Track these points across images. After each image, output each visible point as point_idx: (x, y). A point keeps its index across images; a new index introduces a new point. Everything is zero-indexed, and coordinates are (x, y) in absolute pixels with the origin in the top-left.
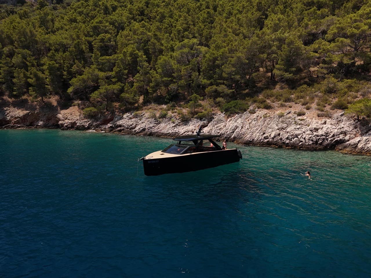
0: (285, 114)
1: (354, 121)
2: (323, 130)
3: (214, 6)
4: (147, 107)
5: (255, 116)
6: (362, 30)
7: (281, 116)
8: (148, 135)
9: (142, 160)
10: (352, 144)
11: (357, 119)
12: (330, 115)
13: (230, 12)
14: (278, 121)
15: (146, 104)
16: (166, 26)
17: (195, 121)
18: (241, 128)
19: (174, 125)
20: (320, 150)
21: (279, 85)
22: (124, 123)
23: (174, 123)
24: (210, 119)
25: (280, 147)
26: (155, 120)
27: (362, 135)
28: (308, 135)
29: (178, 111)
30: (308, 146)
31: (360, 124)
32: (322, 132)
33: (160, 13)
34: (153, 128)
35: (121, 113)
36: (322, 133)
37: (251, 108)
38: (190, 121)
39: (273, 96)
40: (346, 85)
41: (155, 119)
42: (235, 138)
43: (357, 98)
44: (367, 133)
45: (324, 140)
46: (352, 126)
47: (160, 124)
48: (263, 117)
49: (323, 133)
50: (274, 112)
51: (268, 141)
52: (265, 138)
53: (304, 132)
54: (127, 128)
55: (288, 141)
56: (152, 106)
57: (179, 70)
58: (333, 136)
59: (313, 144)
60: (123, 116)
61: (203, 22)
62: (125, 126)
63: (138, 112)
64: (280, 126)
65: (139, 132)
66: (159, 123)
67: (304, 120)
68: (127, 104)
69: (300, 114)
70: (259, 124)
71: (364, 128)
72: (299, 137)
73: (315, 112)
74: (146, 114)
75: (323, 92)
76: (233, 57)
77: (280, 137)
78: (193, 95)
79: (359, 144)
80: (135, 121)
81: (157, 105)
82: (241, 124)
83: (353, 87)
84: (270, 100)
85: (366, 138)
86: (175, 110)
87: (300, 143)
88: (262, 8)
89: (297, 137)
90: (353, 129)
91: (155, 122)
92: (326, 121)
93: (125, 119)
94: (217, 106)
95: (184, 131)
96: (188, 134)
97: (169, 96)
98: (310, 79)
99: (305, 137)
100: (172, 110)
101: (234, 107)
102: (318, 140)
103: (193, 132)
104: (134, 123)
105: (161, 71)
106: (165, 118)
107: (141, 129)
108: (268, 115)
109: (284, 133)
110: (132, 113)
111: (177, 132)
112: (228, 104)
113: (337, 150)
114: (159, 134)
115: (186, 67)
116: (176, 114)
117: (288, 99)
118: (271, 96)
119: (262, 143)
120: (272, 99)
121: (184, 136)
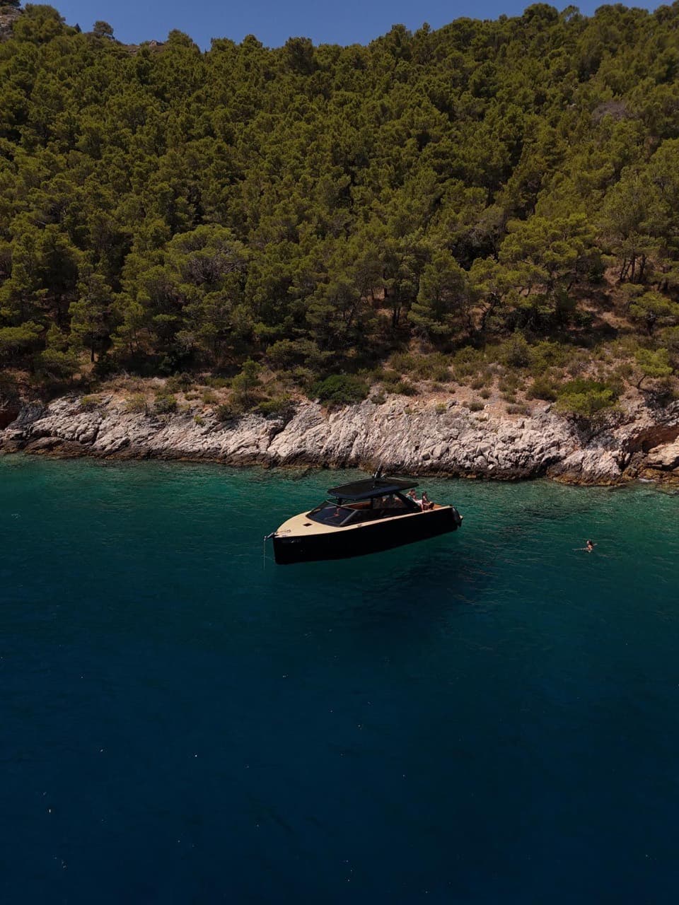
0: (447, 408)
1: (568, 421)
3: (226, 130)
4: (112, 383)
5: (386, 408)
6: (569, 257)
7: (441, 411)
8: (144, 456)
10: (573, 465)
11: (572, 418)
12: (528, 411)
14: (437, 421)
15: (106, 376)
16: (116, 172)
17: (252, 418)
18: (364, 436)
19: (204, 430)
21: (417, 343)
23: (202, 425)
24: (289, 416)
25: (456, 476)
27: (583, 447)
28: (501, 451)
29: (202, 396)
30: (505, 472)
31: (578, 427)
32: (523, 444)
34: (149, 438)
35: (38, 398)
36: (524, 446)
37: (374, 391)
38: (239, 418)
39: (414, 367)
40: (543, 352)
41: (147, 415)
42: (358, 457)
43: (564, 379)
44: (589, 442)
45: (528, 458)
46: (568, 431)
48: (404, 413)
49: (525, 446)
50: (424, 402)
51: (432, 465)
52: (426, 458)
53: (493, 445)
54: (72, 440)
55: (468, 464)
56: (125, 381)
57: (197, 298)
58: (542, 450)
59: (512, 466)
60: (46, 408)
62: (64, 435)
63: (90, 397)
64: (446, 431)
65: (114, 448)
66: (163, 426)
67: (487, 420)
68: (50, 374)
69: (476, 408)
70: (401, 427)
71: (584, 434)
72: (486, 453)
73: (501, 404)
74: (113, 402)
75: (506, 363)
76: (327, 281)
77: (451, 456)
78: (246, 361)
79: (584, 465)
80: (90, 421)
81: (138, 379)
82: (363, 427)
83: (555, 357)
84: (409, 377)
85: (591, 452)
86: (193, 393)
87: (491, 467)
88: (341, 156)
89: (482, 455)
90: (569, 437)
91: (151, 422)
92: (523, 422)
93: (58, 414)
94: (296, 384)
95: (236, 446)
96: (248, 451)
97: (172, 359)
98: (471, 333)
99: (496, 454)
100: (184, 391)
101: (339, 389)
102: (519, 458)
103: (258, 447)
104: (90, 426)
105: (149, 298)
106: (173, 412)
107: (117, 441)
108: (413, 409)
109: (457, 447)
110: (72, 399)
111: (218, 447)
112: (325, 382)
113: (552, 476)
114: (174, 453)
115: (214, 293)
116: (199, 402)
117: (444, 376)
118: (410, 367)
119: (421, 469)
120: (413, 373)
121: (241, 457)
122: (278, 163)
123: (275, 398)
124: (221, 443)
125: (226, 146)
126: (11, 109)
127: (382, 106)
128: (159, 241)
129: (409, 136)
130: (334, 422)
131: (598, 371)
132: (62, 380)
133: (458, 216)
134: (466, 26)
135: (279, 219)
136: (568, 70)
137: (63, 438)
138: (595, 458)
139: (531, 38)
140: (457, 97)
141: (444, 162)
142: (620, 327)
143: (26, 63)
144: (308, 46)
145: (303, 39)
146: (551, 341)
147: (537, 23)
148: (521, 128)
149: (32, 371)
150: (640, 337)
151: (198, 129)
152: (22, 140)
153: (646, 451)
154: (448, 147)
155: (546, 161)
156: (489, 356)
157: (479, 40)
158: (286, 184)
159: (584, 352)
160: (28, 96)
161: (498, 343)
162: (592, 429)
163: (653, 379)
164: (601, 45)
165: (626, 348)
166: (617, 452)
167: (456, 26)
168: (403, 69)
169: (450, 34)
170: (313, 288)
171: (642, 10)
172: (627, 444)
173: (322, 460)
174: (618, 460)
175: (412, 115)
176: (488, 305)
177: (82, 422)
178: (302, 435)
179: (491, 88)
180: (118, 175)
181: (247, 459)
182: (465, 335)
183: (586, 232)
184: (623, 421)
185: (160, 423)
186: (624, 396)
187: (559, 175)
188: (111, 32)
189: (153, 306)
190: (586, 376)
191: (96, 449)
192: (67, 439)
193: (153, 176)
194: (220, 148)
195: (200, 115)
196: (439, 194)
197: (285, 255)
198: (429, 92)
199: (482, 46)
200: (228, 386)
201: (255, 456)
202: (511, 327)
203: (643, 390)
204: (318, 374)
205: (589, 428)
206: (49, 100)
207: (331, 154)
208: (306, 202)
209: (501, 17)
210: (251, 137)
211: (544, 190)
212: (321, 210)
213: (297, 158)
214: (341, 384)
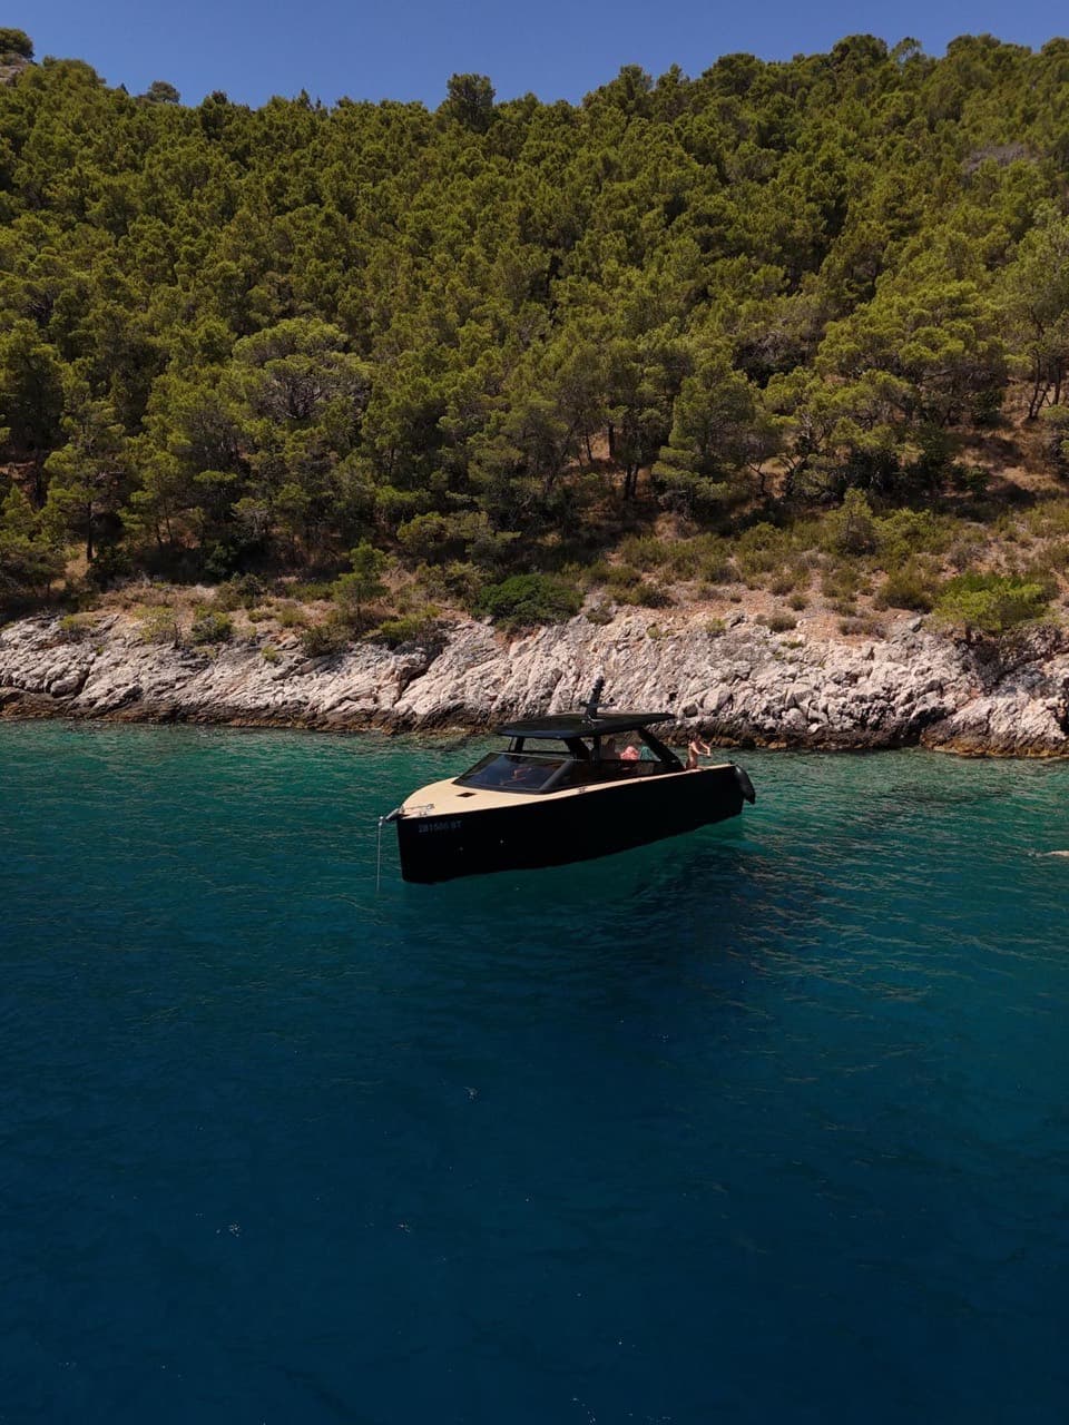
0: (728, 626)
1: (956, 645)
3: (342, 195)
4: (119, 595)
5: (615, 630)
6: (949, 351)
7: (715, 632)
8: (165, 717)
9: (394, 825)
10: (972, 723)
11: (963, 641)
12: (880, 629)
13: (426, 230)
14: (709, 649)
15: (110, 583)
16: (150, 250)
17: (368, 652)
18: (574, 679)
19: (279, 671)
20: (880, 748)
21: (668, 522)
22: (17, 669)
23: (277, 663)
24: (436, 647)
25: (748, 746)
27: (987, 692)
28: (833, 699)
29: (279, 614)
30: (842, 736)
31: (976, 656)
32: (873, 686)
33: (108, 189)
34: (178, 686)
36: (875, 690)
37: (592, 602)
38: (344, 652)
39: (664, 560)
40: (905, 527)
41: (177, 647)
42: (560, 716)
43: (943, 574)
44: (997, 684)
45: (885, 712)
46: (957, 664)
47: (207, 667)
48: (647, 636)
49: (878, 689)
50: (683, 618)
51: (701, 724)
52: (690, 712)
53: (816, 688)
54: (38, 691)
55: (770, 722)
56: (144, 590)
57: (274, 441)
58: (910, 698)
59: (855, 725)
61: (323, 257)
62: (24, 683)
63: (78, 617)
64: (726, 666)
65: (110, 704)
66: (204, 665)
67: (803, 646)
68: (11, 581)
69: (780, 626)
70: (642, 661)
71: (988, 669)
72: (804, 704)
73: (828, 619)
74: (119, 626)
75: (832, 550)
76: (507, 409)
77: (737, 709)
78: (357, 546)
79: (992, 725)
80: (74, 658)
81: (167, 586)
82: (571, 662)
83: (924, 537)
84: (656, 577)
85: (1004, 700)
86: (264, 609)
87: (814, 727)
88: (535, 231)
89: (797, 706)
90: (960, 675)
91: (182, 658)
92: (872, 649)
93: (16, 647)
94: (451, 592)
95: (336, 697)
96: (357, 706)
97: (228, 551)
98: (765, 504)
99: (824, 704)
100: (247, 608)
101: (529, 598)
102: (868, 713)
103: (376, 700)
104: (72, 667)
105: (189, 442)
106: (224, 641)
107: (117, 690)
108: (664, 630)
109: (748, 692)
110: (46, 622)
111: (303, 700)
112: (501, 587)
113: (931, 743)
114: (221, 710)
115: (304, 432)
116: (274, 625)
117: (721, 573)
118: (657, 559)
119: (681, 733)
120: (661, 570)
121: (344, 716)
122: (427, 237)
123: (412, 617)
124: (310, 694)
125: (339, 217)
128: (215, 352)
129: (652, 207)
130: (517, 655)
131: (1006, 560)
132: (30, 591)
134: (740, 63)
136: (910, 117)
137: (22, 688)
138: (1014, 711)
140: (731, 152)
141: (712, 231)
142: (1038, 489)
143: (22, 109)
144: (485, 88)
145: (477, 78)
146: (915, 510)
147: (856, 63)
148: (842, 181)
151: (295, 193)
155: (890, 228)
156: (800, 536)
157: (761, 82)
158: (438, 269)
159: (978, 528)
161: (816, 518)
162: (1002, 659)
167: (725, 63)
169: (715, 78)
170: (483, 421)
171: (1022, 48)
173: (493, 719)
176: (797, 459)
177: (60, 661)
178: (458, 677)
179: (788, 136)
180: (152, 254)
181: (354, 719)
182: (756, 507)
184: (1059, 646)
185: (199, 660)
186: (1060, 602)
187: (911, 247)
188: (176, 98)
189: (196, 457)
190: (984, 569)
191: (79, 705)
192: (29, 689)
193: (211, 255)
194: (329, 218)
195: (297, 172)
196: (705, 280)
197: (434, 365)
199: (767, 92)
200: (328, 597)
201: (369, 716)
202: (839, 490)
204: (489, 575)
205: (997, 658)
206: (52, 158)
207: (519, 227)
208: (473, 293)
209: (795, 58)
210: (383, 201)
211: (887, 273)
212: (499, 305)
213: (460, 228)
214: (532, 588)
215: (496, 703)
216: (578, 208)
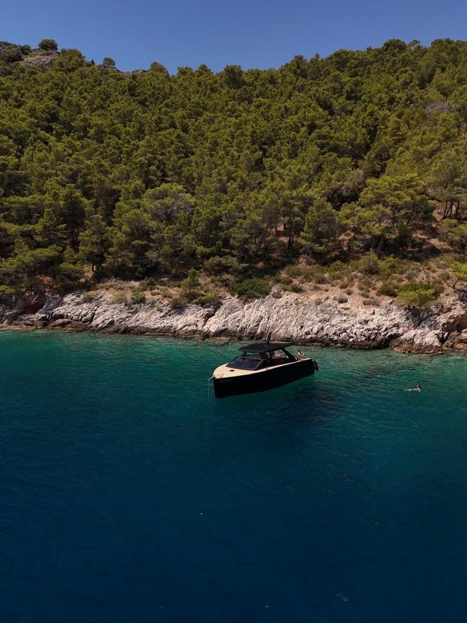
0: (323, 300)
1: (405, 310)
2: (374, 323)
3: (183, 124)
4: (105, 284)
5: (282, 301)
6: (405, 201)
7: (318, 303)
8: (123, 331)
10: (408, 339)
11: (408, 308)
12: (378, 303)
13: (216, 141)
14: (315, 310)
15: (101, 280)
16: (113, 151)
17: (193, 307)
18: (267, 319)
19: (162, 314)
20: (375, 348)
21: (304, 259)
23: (161, 311)
24: (218, 306)
25: (328, 345)
26: (127, 308)
27: (415, 327)
28: (358, 330)
29: (162, 292)
30: (361, 343)
31: (412, 314)
32: (373, 325)
34: (127, 320)
35: (57, 293)
37: (274, 290)
38: (185, 307)
39: (301, 274)
40: (389, 264)
41: (126, 305)
42: (262, 333)
43: (403, 282)
44: (419, 324)
45: (377, 335)
46: (404, 317)
47: (137, 312)
48: (294, 304)
49: (375, 326)
50: (307, 297)
51: (311, 338)
52: (307, 333)
53: (353, 325)
54: (77, 320)
55: (336, 338)
56: (113, 283)
58: (386, 329)
59: (366, 339)
60: (62, 300)
61: (177, 153)
62: (72, 318)
63: (90, 293)
64: (322, 316)
65: (103, 326)
66: (136, 312)
67: (349, 309)
68: (66, 279)
69: (342, 301)
70: (292, 313)
71: (416, 319)
72: (348, 331)
73: (359, 299)
74: (105, 296)
75: (363, 272)
76: (245, 218)
77: (324, 333)
78: (190, 270)
79: (415, 339)
80: (90, 308)
81: (121, 282)
82: (266, 313)
83: (397, 268)
84: (298, 281)
85: (420, 331)
86: (156, 291)
87: (351, 340)
88: (257, 139)
89: (346, 332)
90: (405, 321)
91: (128, 309)
92: (374, 311)
93: (69, 304)
94: (223, 285)
95: (183, 325)
96: (190, 328)
97: (143, 269)
98: (340, 252)
99: (355, 331)
100: (150, 290)
101: (251, 288)
102: (371, 335)
103: (197, 326)
104: (89, 312)
105: (130, 230)
106: (142, 303)
107: (106, 321)
108: (300, 301)
109: (328, 326)
110: (79, 295)
111: (171, 325)
112: (242, 284)
113: (393, 347)
114: (142, 329)
115: (171, 227)
116: (160, 296)
117: (322, 280)
118: (299, 274)
119: (304, 341)
120: (300, 278)
121: (186, 332)
122: (215, 144)
123: (209, 295)
124: (173, 323)
125: (182, 134)
126: (48, 113)
127: (285, 107)
128: (137, 194)
129: (303, 125)
130: (247, 309)
131: (426, 277)
132: (72, 282)
133: (333, 176)
134: (344, 55)
135: (215, 179)
136: (411, 81)
138: (423, 335)
139: (388, 61)
140: (335, 101)
141: (324, 142)
142: (442, 249)
143: (59, 84)
144: (239, 71)
145: (236, 66)
146: (394, 257)
147: (392, 52)
148: (376, 119)
149: (54, 277)
150: (456, 255)
151: (165, 124)
152: (54, 132)
153: (460, 331)
154: (327, 132)
155: (393, 140)
156: (352, 266)
157: (352, 63)
158: (220, 157)
159: (417, 264)
160: (59, 105)
161: (358, 258)
162: (421, 315)
163: (464, 283)
164: (435, 65)
165: (445, 262)
166: (439, 331)
167: (337, 55)
168: (301, 83)
169: (333, 60)
170: (235, 223)
172: (446, 326)
173: (238, 335)
174: (439, 336)
175: (305, 112)
176: (353, 234)
177: (84, 309)
178: (225, 318)
179: (358, 94)
180: (114, 153)
181: (189, 333)
182: (337, 253)
183: (417, 185)
184: (443, 311)
185: (134, 310)
186: (444, 294)
187: (401, 149)
188: (114, 65)
189: (132, 235)
190: (418, 280)
191: (92, 326)
192: (74, 320)
193: (135, 153)
194: (178, 135)
195: (167, 115)
196: (321, 162)
197: (218, 201)
198: (316, 97)
199: (354, 67)
200: (179, 286)
201: (194, 332)
202: (367, 248)
203: (457, 290)
204: (237, 279)
205: (420, 315)
206: (72, 107)
207: (251, 138)
208: (233, 168)
209: (367, 49)
210: (199, 128)
211: (391, 159)
212: (242, 173)
213: (228, 141)
214: (252, 285)
215: (239, 328)
216: (273, 130)
